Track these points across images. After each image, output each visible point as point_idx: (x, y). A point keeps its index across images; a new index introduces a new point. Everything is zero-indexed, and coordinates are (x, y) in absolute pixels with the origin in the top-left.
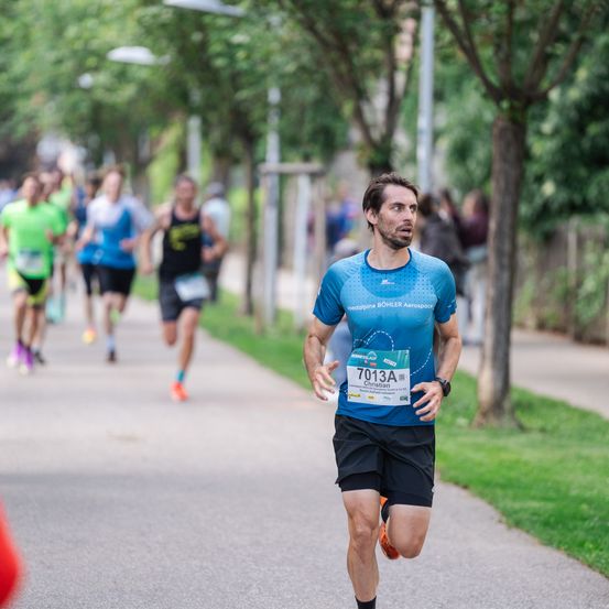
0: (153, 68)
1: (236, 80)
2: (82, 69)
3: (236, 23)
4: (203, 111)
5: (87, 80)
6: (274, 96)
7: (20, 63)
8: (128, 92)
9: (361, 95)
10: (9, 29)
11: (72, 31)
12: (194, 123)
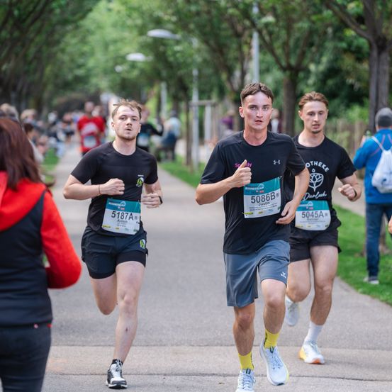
0: (145, 63)
1: (179, 66)
2: (116, 64)
3: (178, 42)
4: (166, 80)
5: (119, 68)
6: (195, 72)
7: (91, 63)
8: (135, 73)
9: (230, 71)
10: (86, 48)
11: (112, 48)
12: (163, 85)
